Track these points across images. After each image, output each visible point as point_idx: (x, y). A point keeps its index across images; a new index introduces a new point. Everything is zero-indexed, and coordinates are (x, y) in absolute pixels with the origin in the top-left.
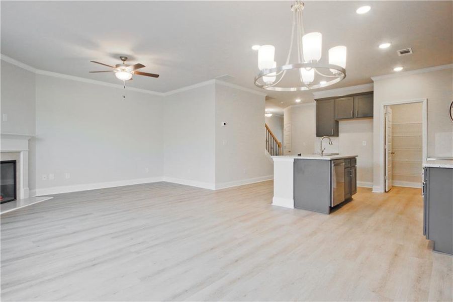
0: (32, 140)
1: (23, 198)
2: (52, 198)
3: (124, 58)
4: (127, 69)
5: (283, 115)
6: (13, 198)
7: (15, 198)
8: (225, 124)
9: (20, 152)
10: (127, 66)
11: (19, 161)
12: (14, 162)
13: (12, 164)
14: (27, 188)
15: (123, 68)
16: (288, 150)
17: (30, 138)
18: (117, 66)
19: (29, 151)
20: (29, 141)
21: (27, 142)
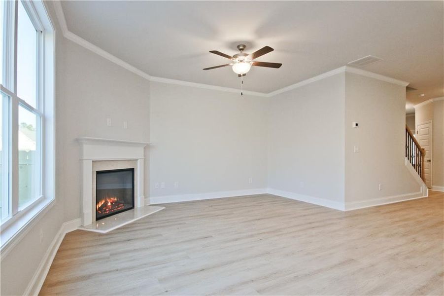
0: (147, 147)
1: (140, 206)
2: (164, 208)
3: (242, 47)
4: (246, 59)
5: (414, 113)
6: (132, 206)
7: (133, 207)
8: (357, 125)
9: (137, 160)
10: (246, 55)
11: (137, 168)
12: (132, 170)
13: (130, 173)
14: (143, 197)
15: (241, 58)
16: (428, 159)
17: (145, 146)
18: (235, 56)
19: (144, 159)
20: (144, 148)
21: (143, 150)
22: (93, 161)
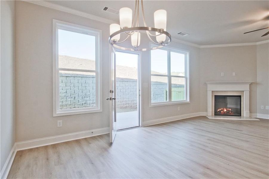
2: (259, 120)
9: (244, 91)
11: (243, 96)
12: (240, 96)
13: (239, 97)
17: (251, 83)
19: (250, 91)
20: (250, 85)
21: (249, 86)
22: (212, 91)
